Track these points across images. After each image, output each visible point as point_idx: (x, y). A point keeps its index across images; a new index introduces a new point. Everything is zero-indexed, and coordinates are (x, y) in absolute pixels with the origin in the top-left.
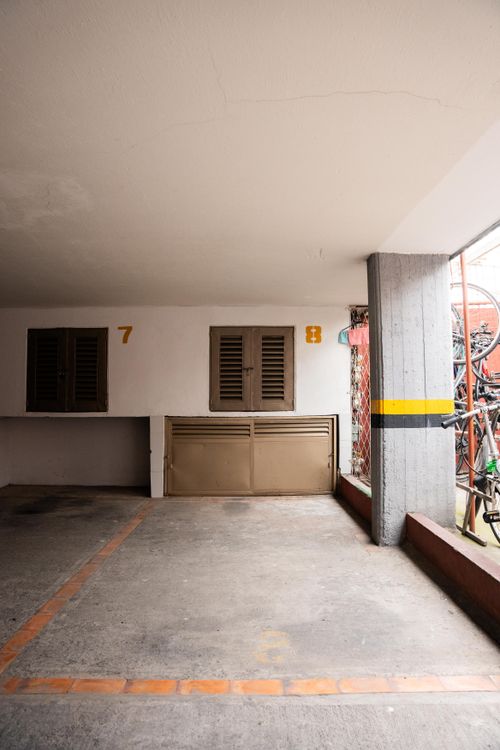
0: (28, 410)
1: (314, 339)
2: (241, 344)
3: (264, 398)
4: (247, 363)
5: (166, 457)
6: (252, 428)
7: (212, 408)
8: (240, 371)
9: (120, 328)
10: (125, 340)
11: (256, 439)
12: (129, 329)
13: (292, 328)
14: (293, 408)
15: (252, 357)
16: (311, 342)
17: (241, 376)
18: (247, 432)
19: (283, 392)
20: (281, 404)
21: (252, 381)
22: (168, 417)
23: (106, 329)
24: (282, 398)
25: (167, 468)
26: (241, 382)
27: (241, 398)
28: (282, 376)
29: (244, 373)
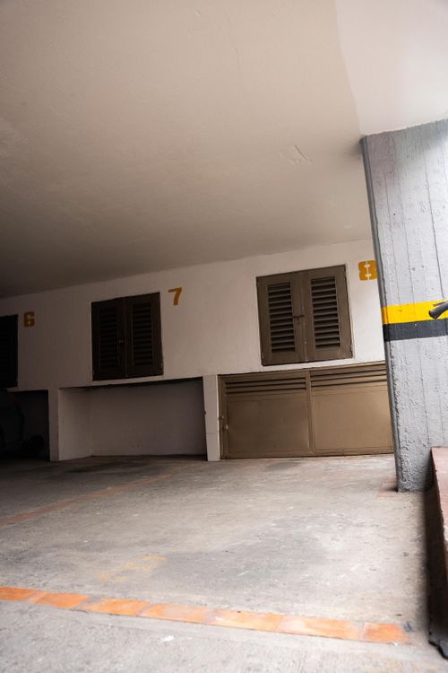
0: (94, 380)
1: (368, 275)
2: (289, 292)
3: (318, 346)
4: (296, 311)
5: (220, 418)
6: (308, 380)
7: (265, 363)
8: (291, 320)
9: (170, 291)
10: (176, 303)
11: (313, 393)
12: (179, 291)
13: (343, 267)
14: (350, 354)
15: (303, 304)
16: (366, 279)
17: (292, 326)
18: (303, 386)
19: (338, 339)
20: (338, 351)
21: (304, 329)
22: (221, 377)
23: (158, 293)
24: (339, 345)
25: (222, 429)
26: (292, 331)
27: (293, 349)
28: (337, 321)
29: (295, 322)
